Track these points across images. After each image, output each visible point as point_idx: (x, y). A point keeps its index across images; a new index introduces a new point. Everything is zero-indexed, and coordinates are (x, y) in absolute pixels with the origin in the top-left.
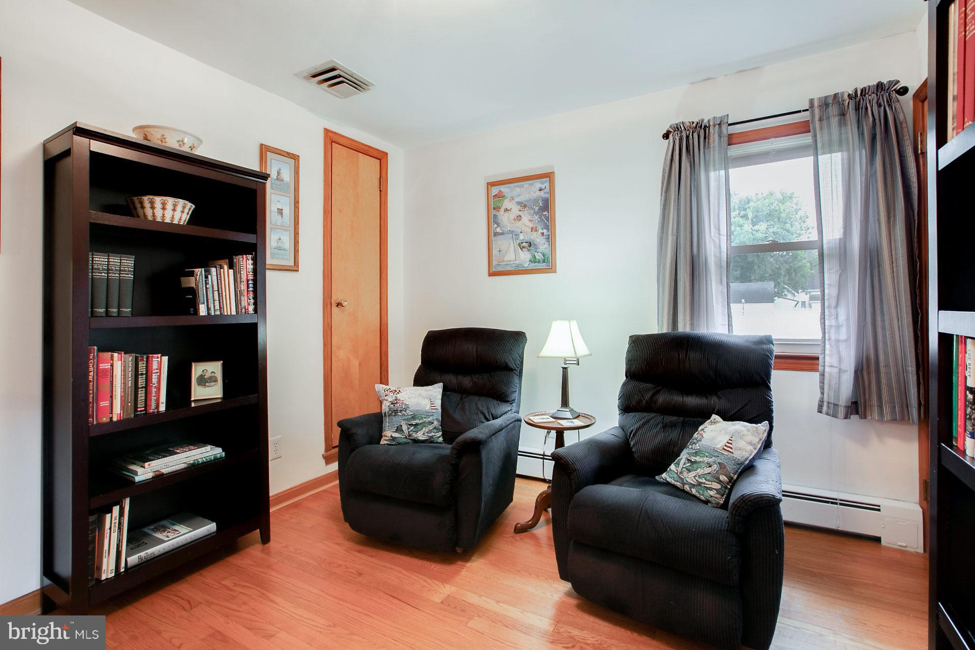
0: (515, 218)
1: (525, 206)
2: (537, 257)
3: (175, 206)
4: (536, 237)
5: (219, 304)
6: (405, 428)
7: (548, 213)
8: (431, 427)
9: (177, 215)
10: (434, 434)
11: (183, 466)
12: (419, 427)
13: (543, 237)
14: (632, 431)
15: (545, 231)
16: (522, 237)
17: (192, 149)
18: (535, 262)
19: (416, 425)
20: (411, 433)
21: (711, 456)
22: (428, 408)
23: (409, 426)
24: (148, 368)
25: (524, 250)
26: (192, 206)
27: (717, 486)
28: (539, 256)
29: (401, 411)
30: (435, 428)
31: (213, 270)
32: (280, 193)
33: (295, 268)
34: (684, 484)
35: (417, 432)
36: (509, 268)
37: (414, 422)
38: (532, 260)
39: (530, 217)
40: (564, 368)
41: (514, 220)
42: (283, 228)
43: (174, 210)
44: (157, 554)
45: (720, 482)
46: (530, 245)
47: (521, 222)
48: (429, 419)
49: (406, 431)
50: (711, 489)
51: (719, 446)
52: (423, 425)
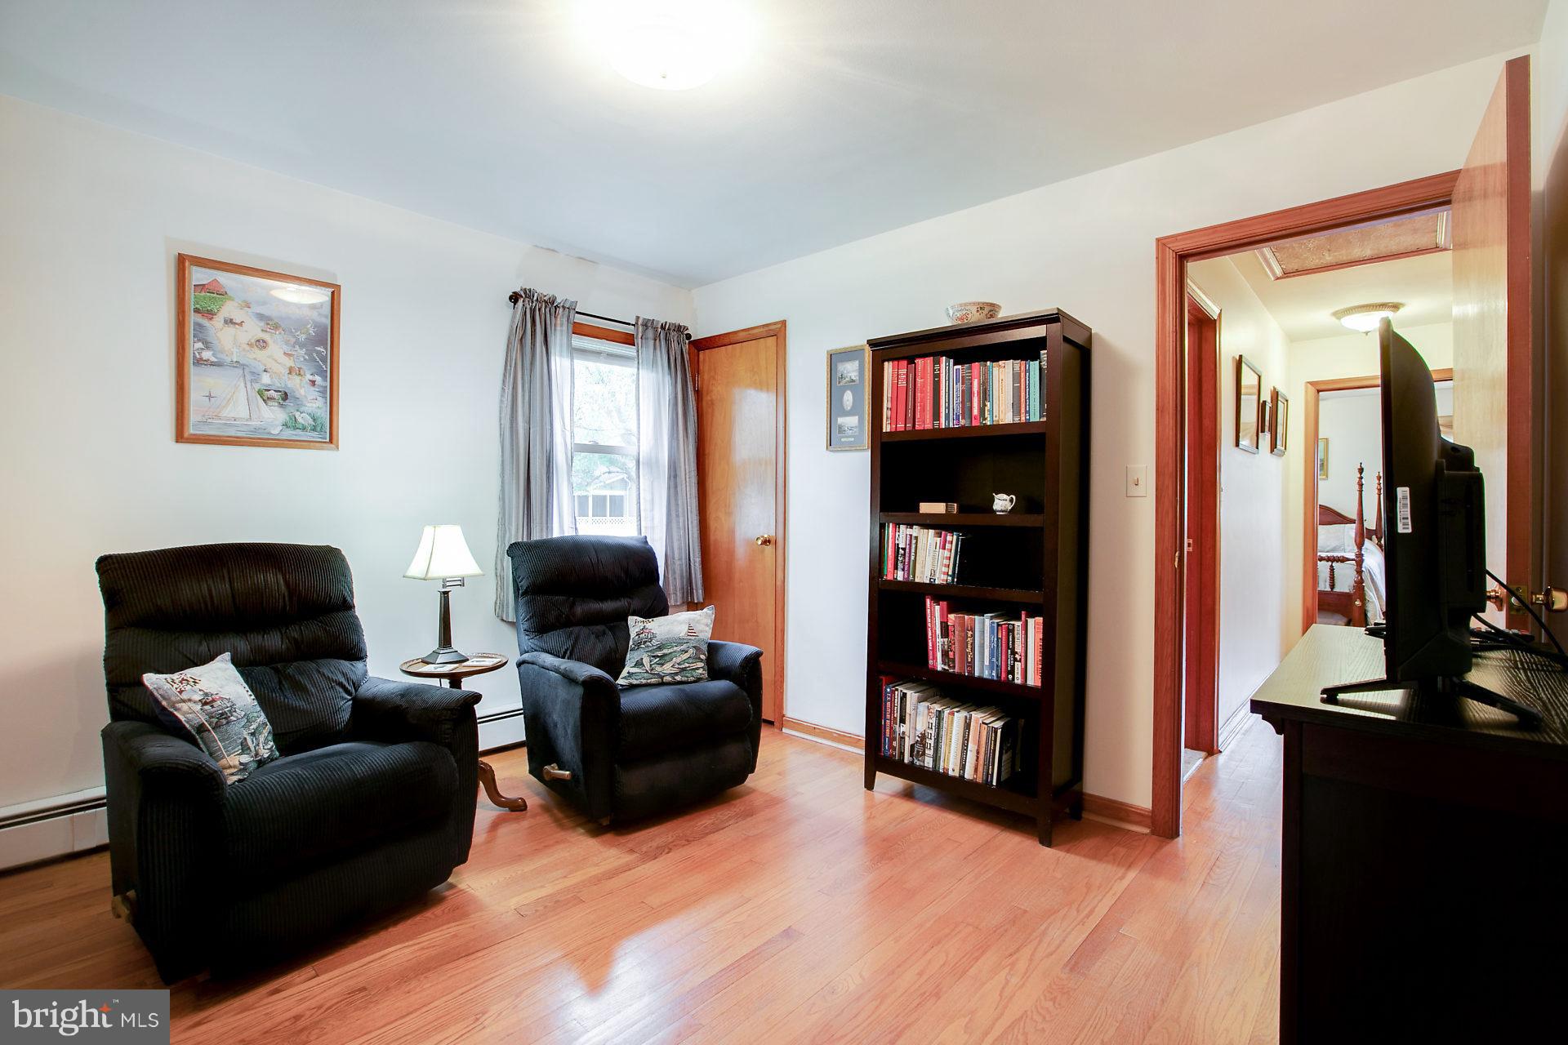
0: (253, 341)
1: (276, 327)
2: (300, 420)
4: (298, 386)
6: (646, 661)
7: (326, 349)
8: (684, 657)
12: (666, 658)
13: (312, 388)
14: (566, 650)
15: (318, 379)
16: (266, 379)
18: (295, 428)
19: (662, 657)
21: (682, 644)
25: (270, 403)
27: (701, 665)
28: (302, 419)
29: (645, 642)
34: (662, 678)
36: (232, 432)
37: (660, 654)
38: (289, 424)
39: (287, 349)
40: (446, 593)
41: (249, 345)
45: (702, 661)
46: (285, 396)
47: (263, 352)
48: (681, 648)
50: (698, 669)
51: (682, 634)
52: (672, 656)
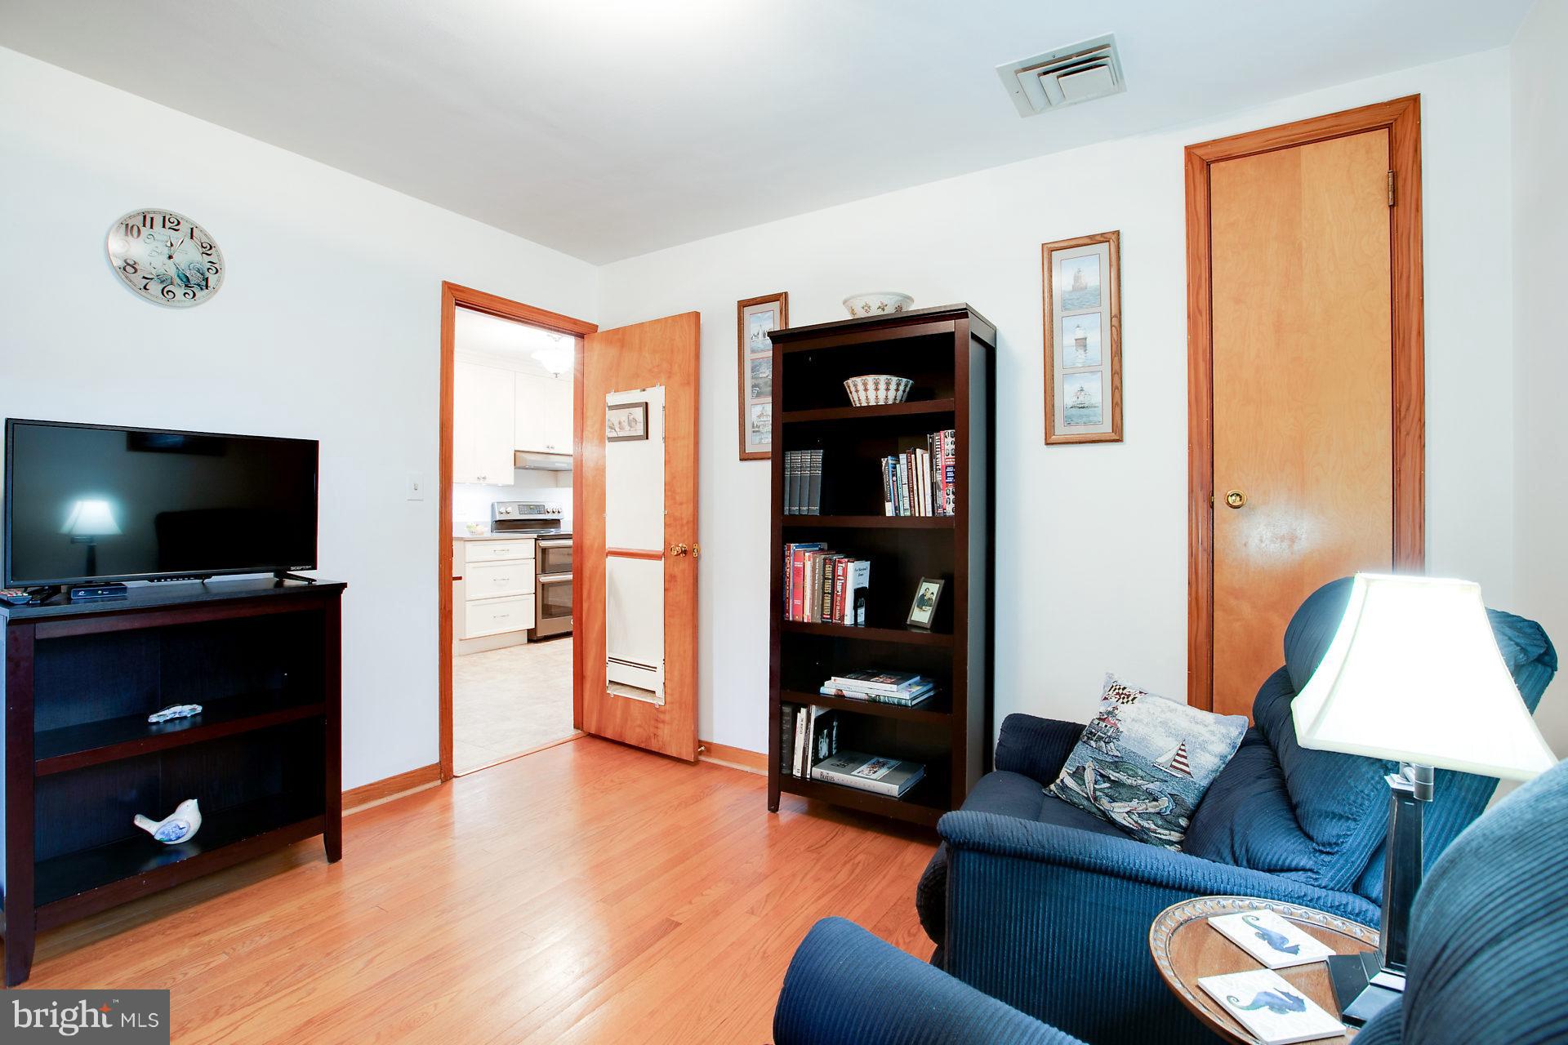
3: (877, 384)
5: (910, 501)
6: (1089, 776)
8: (1152, 807)
9: (882, 394)
10: (1153, 827)
11: (863, 696)
12: (1123, 791)
17: (883, 310)
19: (1116, 784)
20: (1098, 793)
22: (1164, 759)
23: (1099, 778)
24: (834, 571)
26: (908, 382)
29: (1100, 738)
30: (1158, 813)
31: (903, 457)
32: (1080, 312)
33: (1117, 436)
35: (1113, 800)
37: (1113, 775)
42: (1089, 369)
43: (877, 389)
44: (836, 781)
48: (1151, 786)
49: (1090, 786)
52: (1133, 792)
